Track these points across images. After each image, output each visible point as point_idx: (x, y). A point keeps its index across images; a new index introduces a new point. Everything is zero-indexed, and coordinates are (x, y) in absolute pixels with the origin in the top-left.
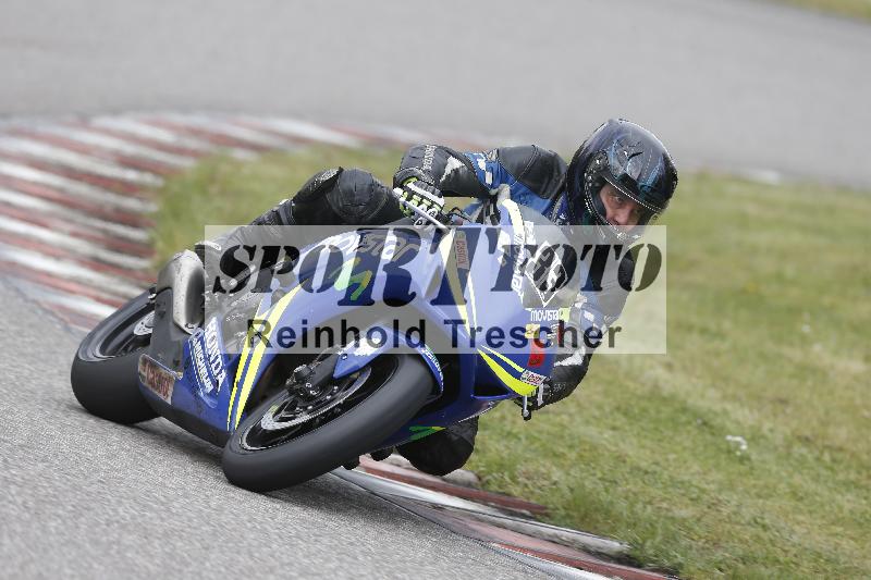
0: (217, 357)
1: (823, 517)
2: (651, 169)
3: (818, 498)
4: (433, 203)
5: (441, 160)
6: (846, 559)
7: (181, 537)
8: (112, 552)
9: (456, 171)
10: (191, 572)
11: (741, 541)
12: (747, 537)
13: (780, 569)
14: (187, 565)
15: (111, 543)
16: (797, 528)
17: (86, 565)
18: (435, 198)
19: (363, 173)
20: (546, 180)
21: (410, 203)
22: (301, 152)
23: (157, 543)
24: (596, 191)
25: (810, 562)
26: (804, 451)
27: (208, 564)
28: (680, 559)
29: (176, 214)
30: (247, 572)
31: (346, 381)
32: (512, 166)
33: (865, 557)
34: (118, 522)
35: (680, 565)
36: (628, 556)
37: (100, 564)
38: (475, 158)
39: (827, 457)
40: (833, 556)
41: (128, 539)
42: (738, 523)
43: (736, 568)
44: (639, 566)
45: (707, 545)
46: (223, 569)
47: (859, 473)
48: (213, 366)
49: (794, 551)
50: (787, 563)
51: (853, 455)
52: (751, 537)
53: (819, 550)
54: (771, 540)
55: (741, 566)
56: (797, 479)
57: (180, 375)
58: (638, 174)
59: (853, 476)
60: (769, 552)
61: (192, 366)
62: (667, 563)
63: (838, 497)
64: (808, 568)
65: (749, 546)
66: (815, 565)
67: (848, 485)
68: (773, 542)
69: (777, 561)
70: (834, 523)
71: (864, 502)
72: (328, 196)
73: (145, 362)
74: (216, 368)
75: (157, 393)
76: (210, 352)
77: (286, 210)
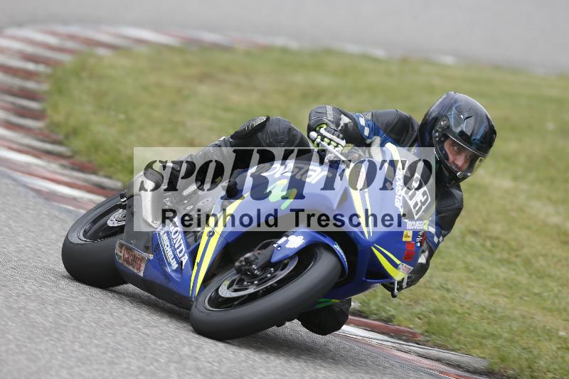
0: (180, 245)
1: (486, 283)
2: (479, 128)
3: (483, 271)
4: (338, 144)
6: (501, 310)
7: (65, 303)
8: (21, 314)
9: (346, 125)
10: (72, 326)
11: (433, 300)
12: (436, 297)
13: (459, 318)
14: (69, 321)
15: (20, 308)
16: (469, 290)
17: (3, 323)
18: (338, 141)
19: (284, 121)
20: (405, 134)
23: (50, 308)
25: (478, 312)
26: (473, 239)
27: (83, 321)
28: (393, 312)
29: (60, 91)
30: (109, 326)
31: (281, 265)
32: (382, 124)
33: (514, 309)
34: (24, 294)
35: (393, 316)
36: (359, 311)
37: (13, 322)
38: (358, 117)
39: (488, 244)
40: (493, 309)
41: (32, 305)
42: (431, 288)
43: (430, 318)
44: (366, 318)
45: (410, 303)
46: (93, 324)
47: (509, 253)
48: (178, 251)
49: (467, 305)
50: (463, 314)
51: (506, 242)
52: (439, 297)
55: (433, 316)
56: (469, 259)
57: (151, 257)
58: (471, 131)
59: (505, 255)
60: (450, 307)
61: (160, 250)
62: (384, 315)
63: (496, 270)
64: (477, 316)
65: (438, 303)
66: (481, 314)
67: (502, 262)
68: (453, 300)
69: (456, 312)
70: (494, 287)
71: (513, 273)
72: (259, 135)
73: (121, 246)
74: (180, 252)
75: (131, 268)
76: (175, 241)
77: (225, 143)
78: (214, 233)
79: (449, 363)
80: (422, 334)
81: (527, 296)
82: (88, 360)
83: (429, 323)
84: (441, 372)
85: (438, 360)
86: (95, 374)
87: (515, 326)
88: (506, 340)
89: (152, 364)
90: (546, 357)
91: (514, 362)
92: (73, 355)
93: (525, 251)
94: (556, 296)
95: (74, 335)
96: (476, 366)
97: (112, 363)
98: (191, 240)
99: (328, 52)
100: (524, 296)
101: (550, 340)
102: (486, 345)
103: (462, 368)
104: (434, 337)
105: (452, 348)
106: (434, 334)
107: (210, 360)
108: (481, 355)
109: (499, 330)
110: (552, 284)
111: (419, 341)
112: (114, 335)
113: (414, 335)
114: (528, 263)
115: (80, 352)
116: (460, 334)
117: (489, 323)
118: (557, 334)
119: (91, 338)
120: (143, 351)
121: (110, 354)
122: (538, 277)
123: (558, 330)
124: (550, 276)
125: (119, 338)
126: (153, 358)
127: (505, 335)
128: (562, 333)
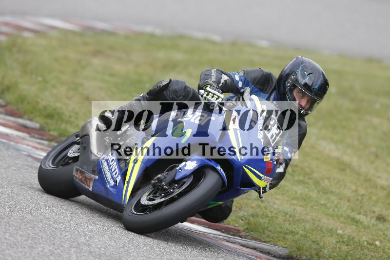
0: (115, 170)
1: (288, 197)
2: (317, 80)
4: (219, 97)
5: (219, 76)
6: (298, 215)
9: (226, 81)
10: (4, 222)
11: (251, 207)
12: (254, 205)
13: (269, 220)
16: (277, 201)
18: (219, 94)
19: (181, 82)
20: (266, 85)
21: (208, 97)
22: (54, 33)
24: (291, 91)
25: (282, 216)
27: (12, 218)
30: (30, 222)
31: (180, 182)
32: (251, 78)
33: (307, 214)
38: (234, 75)
40: (292, 214)
43: (249, 220)
45: (236, 209)
46: (19, 221)
47: (304, 176)
48: (114, 173)
49: (275, 212)
50: (272, 217)
51: (302, 168)
52: (256, 206)
53: (286, 211)
54: (265, 207)
55: (251, 219)
57: (97, 177)
58: (312, 83)
59: (301, 178)
60: (264, 212)
61: (102, 173)
63: (295, 188)
64: (281, 219)
65: (255, 210)
66: (285, 218)
67: (300, 182)
68: (266, 208)
69: (267, 216)
70: (293, 199)
71: (307, 190)
72: (165, 92)
73: (77, 170)
74: (115, 174)
75: (84, 185)
76: (112, 166)
77: (144, 98)
78: (137, 160)
79: (262, 251)
80: (244, 231)
81: (317, 206)
82: (16, 245)
83: (249, 223)
84: (256, 257)
85: (255, 249)
86: (20, 254)
87: (308, 226)
88: (302, 236)
89: (59, 248)
90: (329, 248)
91: (306, 250)
92: (5, 241)
93: (315, 175)
94: (336, 206)
95: (5, 228)
96: (280, 253)
97: (31, 247)
98: (123, 165)
99: (182, 37)
100: (314, 205)
101: (332, 236)
102: (288, 239)
103: (271, 254)
104: (252, 233)
105: (264, 240)
106: (252, 231)
107: (99, 246)
108: (284, 246)
109: (296, 229)
110: (333, 198)
111: (242, 235)
112: (33, 228)
113: (238, 231)
114: (317, 183)
115: (10, 240)
116: (270, 231)
117: (290, 224)
118: (336, 232)
119: (17, 230)
120: (52, 239)
121: (30, 241)
122: (324, 193)
123: (337, 229)
124: (332, 192)
125: (37, 230)
126: (59, 244)
127: (301, 232)
128: (340, 232)
